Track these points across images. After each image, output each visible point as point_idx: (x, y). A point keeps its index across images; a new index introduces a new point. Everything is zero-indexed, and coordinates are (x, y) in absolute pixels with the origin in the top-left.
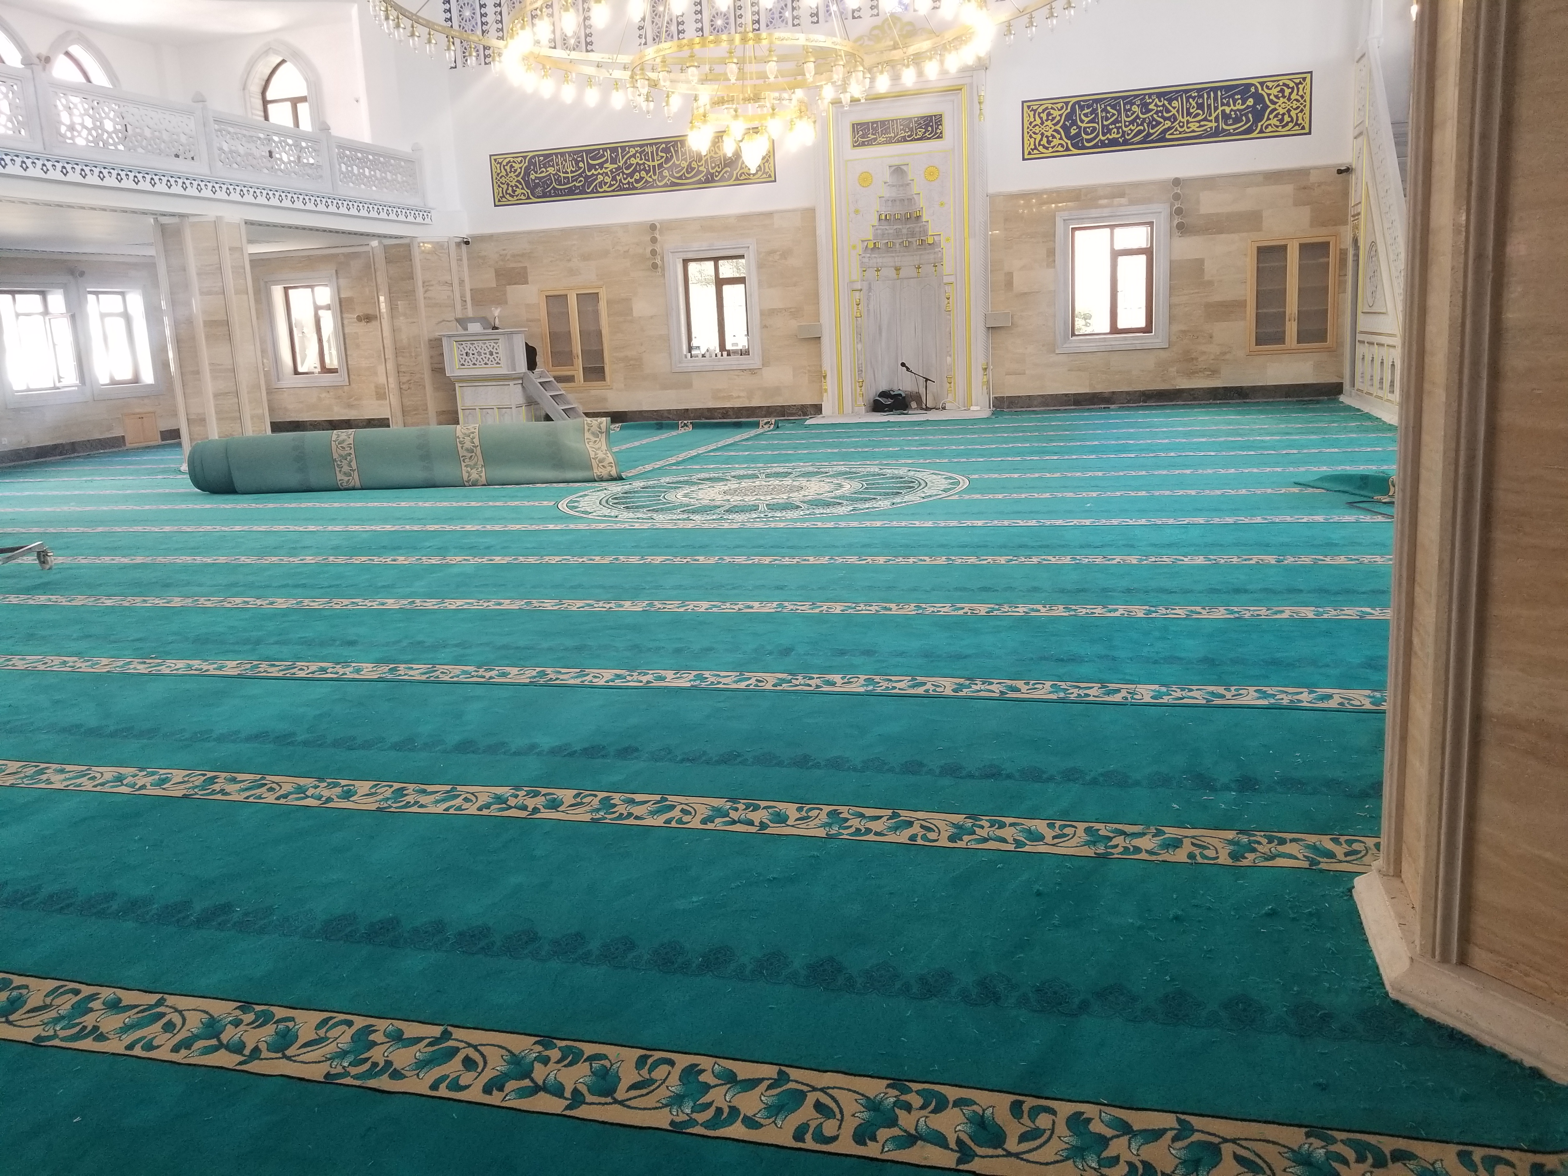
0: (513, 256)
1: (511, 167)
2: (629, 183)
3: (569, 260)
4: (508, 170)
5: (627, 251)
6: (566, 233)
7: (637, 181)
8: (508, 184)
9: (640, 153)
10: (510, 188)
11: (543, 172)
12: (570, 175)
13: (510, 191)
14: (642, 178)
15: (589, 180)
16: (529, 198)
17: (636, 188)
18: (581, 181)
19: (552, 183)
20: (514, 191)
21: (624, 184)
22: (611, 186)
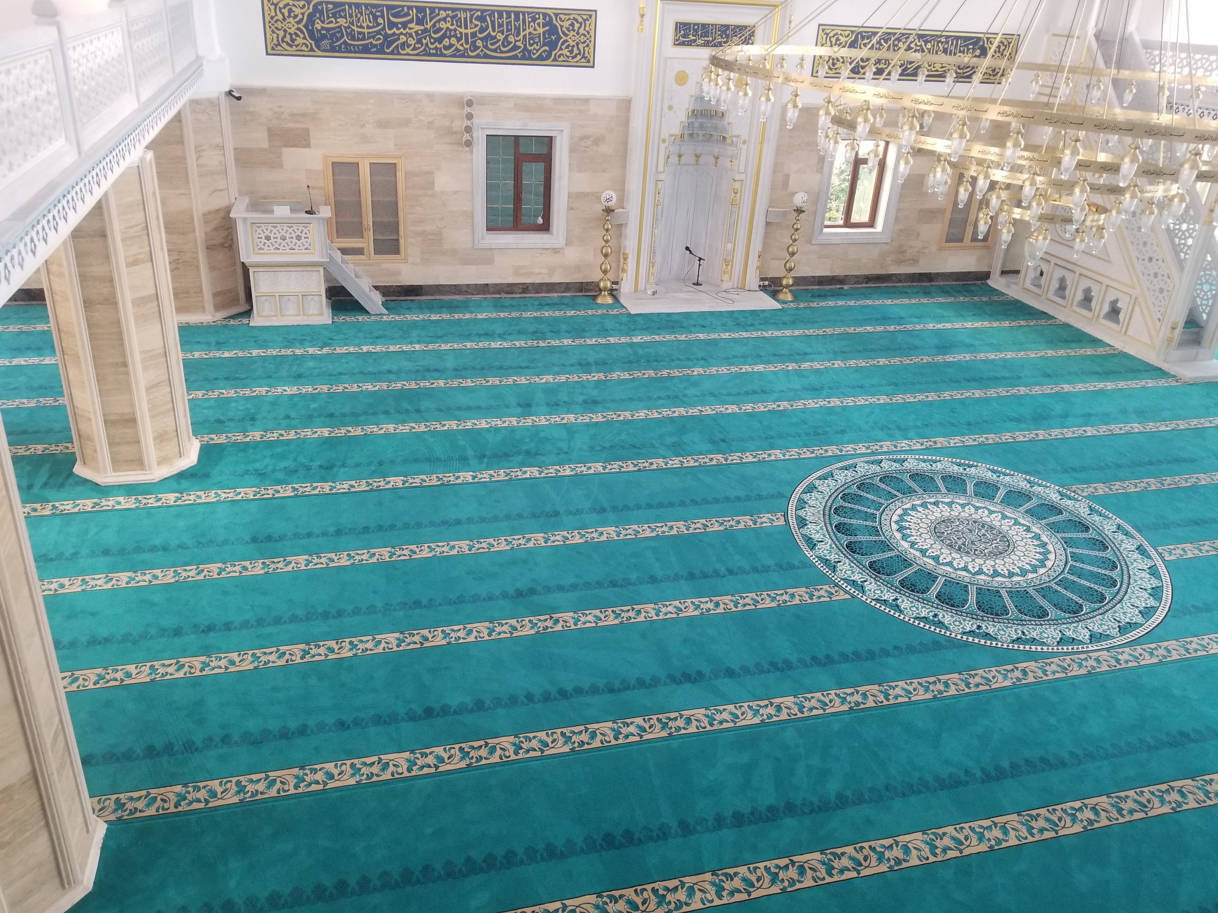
0: (293, 115)
1: (290, 11)
2: (436, 48)
3: (363, 126)
4: (286, 14)
5: (432, 122)
6: (360, 96)
7: (446, 48)
8: (285, 31)
9: (452, 18)
10: (288, 37)
11: (332, 22)
12: (366, 31)
13: (288, 39)
14: (451, 46)
15: (389, 40)
16: (312, 50)
17: (445, 56)
18: (379, 39)
19: (342, 36)
20: (293, 40)
21: (430, 49)
22: (415, 49)
